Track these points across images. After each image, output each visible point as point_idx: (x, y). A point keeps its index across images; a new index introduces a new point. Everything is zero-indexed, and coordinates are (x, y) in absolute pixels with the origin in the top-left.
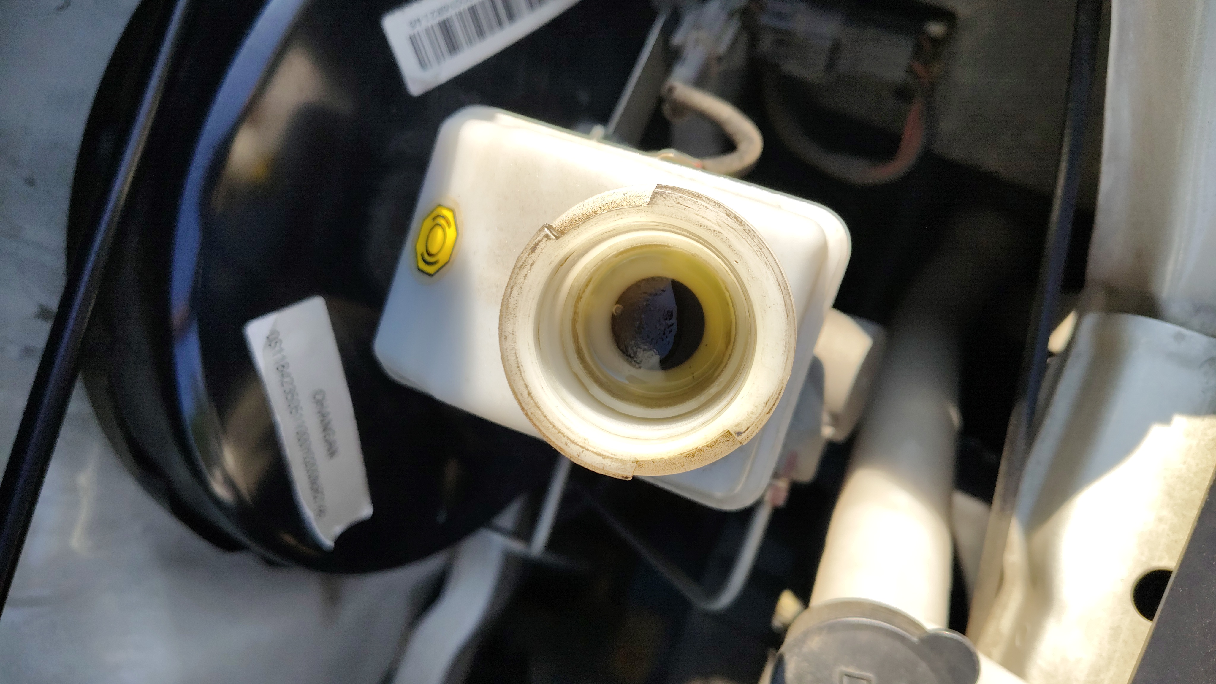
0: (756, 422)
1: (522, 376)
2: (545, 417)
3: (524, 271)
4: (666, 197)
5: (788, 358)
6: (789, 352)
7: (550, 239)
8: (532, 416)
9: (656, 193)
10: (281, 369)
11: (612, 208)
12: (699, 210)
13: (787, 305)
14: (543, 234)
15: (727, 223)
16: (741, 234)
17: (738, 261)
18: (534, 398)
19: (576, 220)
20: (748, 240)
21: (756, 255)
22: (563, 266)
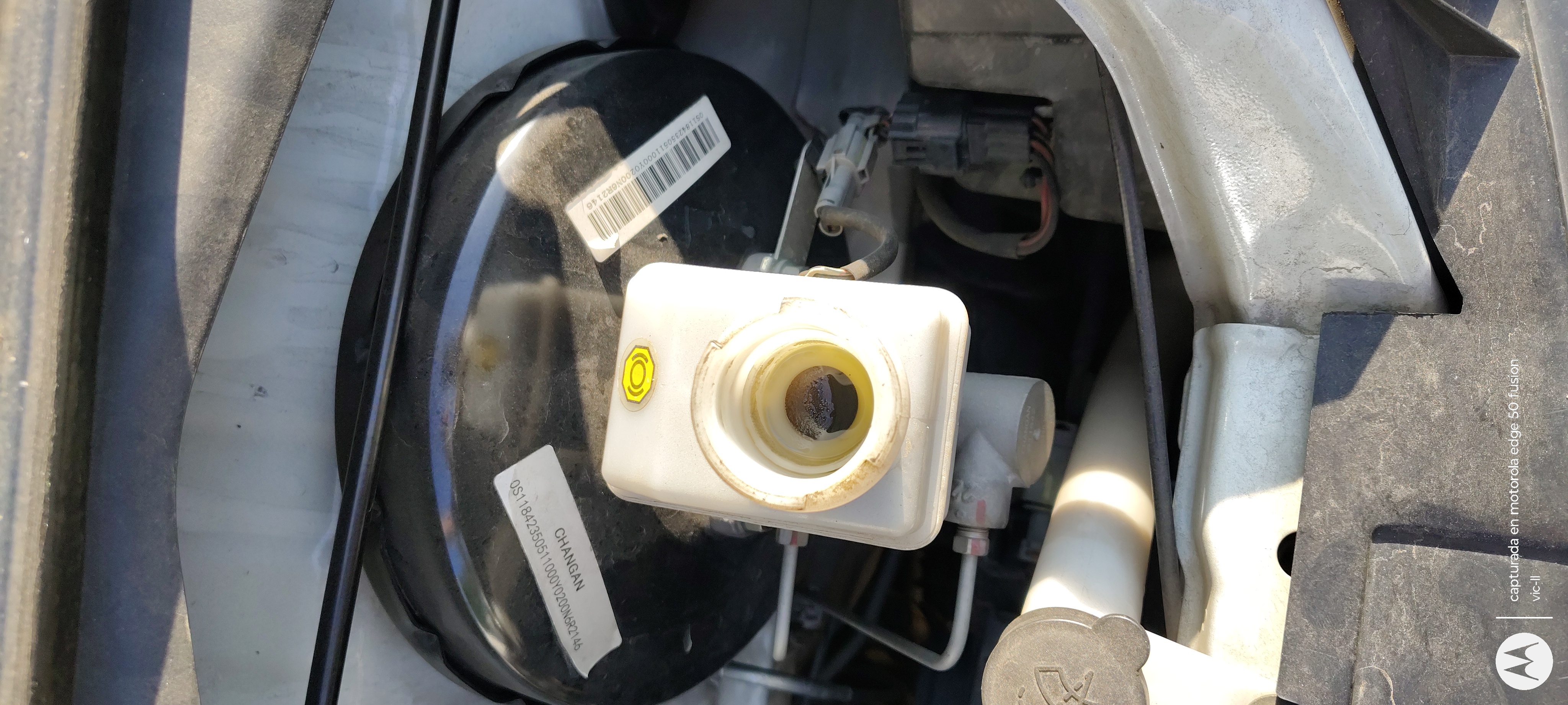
3: (702, 376)
7: (717, 349)
8: (726, 478)
9: (783, 303)
14: (710, 347)
19: (734, 334)
22: (731, 369)
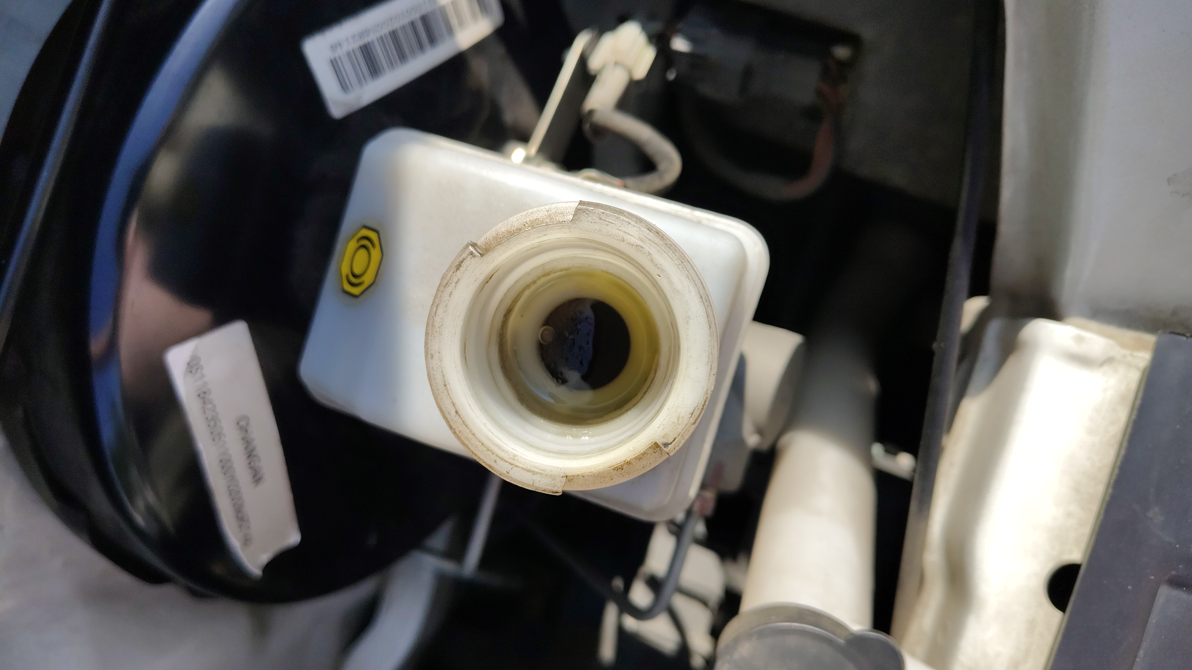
0: (682, 432)
1: (449, 395)
2: (474, 434)
3: (449, 289)
4: (589, 213)
5: (711, 368)
6: (712, 362)
7: (474, 257)
8: (460, 435)
9: (579, 210)
10: (203, 396)
11: (535, 225)
12: (622, 225)
13: (709, 316)
14: (467, 252)
15: (649, 238)
16: (663, 248)
17: (660, 275)
18: (461, 416)
19: (500, 238)
20: (669, 254)
21: (678, 269)
22: (488, 283)
